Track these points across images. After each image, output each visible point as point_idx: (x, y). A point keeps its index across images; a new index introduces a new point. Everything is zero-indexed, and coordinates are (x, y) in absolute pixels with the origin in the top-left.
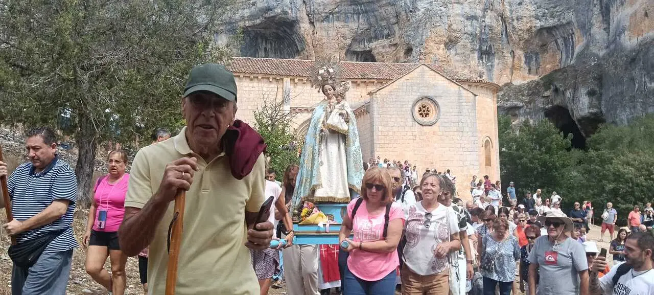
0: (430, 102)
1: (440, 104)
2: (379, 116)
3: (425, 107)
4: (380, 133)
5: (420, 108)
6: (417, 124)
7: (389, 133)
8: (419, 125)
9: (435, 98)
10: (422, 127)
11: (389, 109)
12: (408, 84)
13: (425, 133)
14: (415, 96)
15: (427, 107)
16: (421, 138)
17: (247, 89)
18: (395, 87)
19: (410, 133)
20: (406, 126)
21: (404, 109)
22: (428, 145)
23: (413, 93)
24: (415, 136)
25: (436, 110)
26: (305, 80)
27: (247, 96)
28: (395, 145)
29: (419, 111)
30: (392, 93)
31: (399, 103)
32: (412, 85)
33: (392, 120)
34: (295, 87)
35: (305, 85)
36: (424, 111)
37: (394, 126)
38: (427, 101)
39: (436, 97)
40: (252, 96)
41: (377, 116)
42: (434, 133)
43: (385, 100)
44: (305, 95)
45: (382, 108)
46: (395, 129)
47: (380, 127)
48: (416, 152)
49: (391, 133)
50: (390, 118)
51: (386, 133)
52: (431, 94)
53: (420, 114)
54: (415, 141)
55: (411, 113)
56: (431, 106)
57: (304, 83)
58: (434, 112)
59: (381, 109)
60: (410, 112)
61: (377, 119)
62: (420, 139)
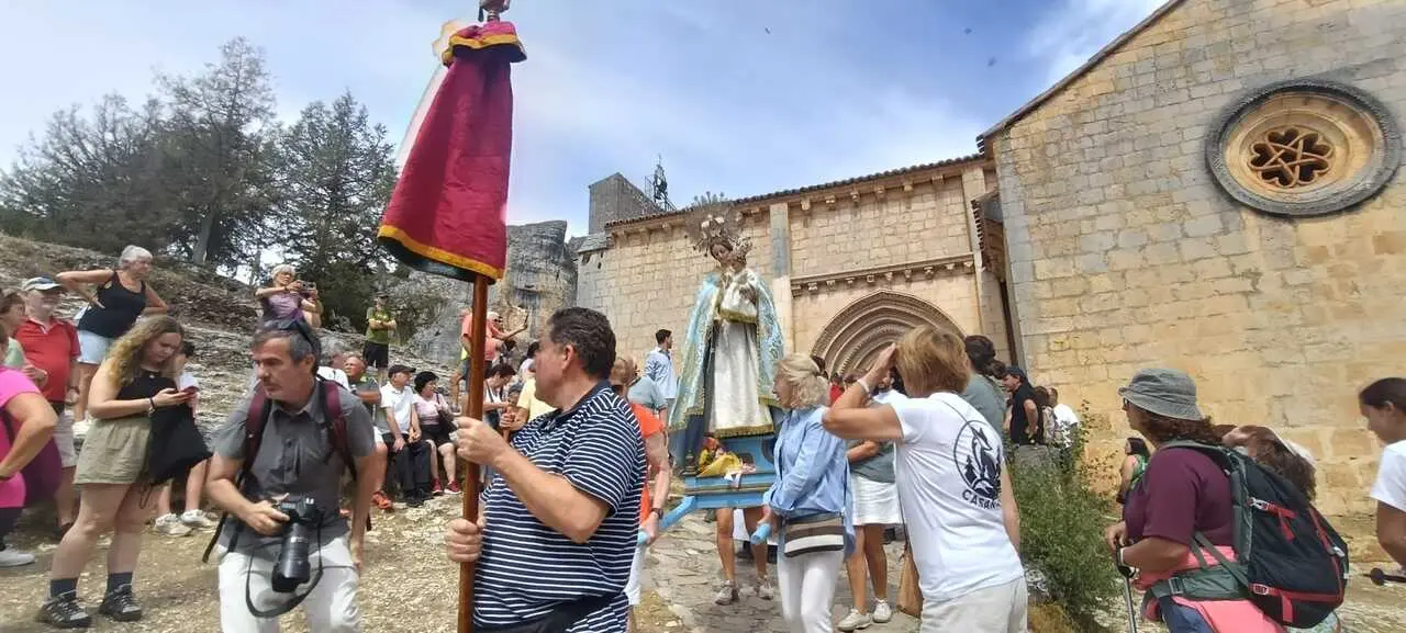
0: (1317, 109)
1: (1385, 97)
2: (1033, 220)
3: (1291, 135)
4: (1044, 290)
5: (1259, 149)
6: (1251, 220)
7: (1094, 280)
8: (1264, 222)
9: (1345, 80)
10: (1287, 227)
11: (1079, 183)
12: (1163, 62)
13: (1319, 255)
14: (1216, 102)
15: (1303, 133)
16: (1296, 277)
17: (683, 255)
18: (1095, 90)
19: (1219, 266)
20: (1186, 236)
21: (1161, 167)
22: (1356, 311)
23: (1197, 92)
24: (1254, 275)
25: (1366, 134)
26: (830, 199)
27: (683, 272)
28: (1137, 332)
29: (1256, 163)
30: (1088, 117)
31: (1127, 147)
32: (1187, 61)
33: (1101, 223)
34: (806, 225)
35: (836, 212)
36: (1289, 157)
37: (1116, 247)
38: (1296, 106)
39: (1350, 71)
40: (694, 270)
41: (1023, 221)
42: (1385, 244)
43: (1052, 151)
44: (839, 238)
45: (1043, 182)
46: (1121, 260)
47: (1043, 267)
48: (1273, 355)
49: (1102, 283)
50: (1092, 218)
51: (1077, 286)
52: (1315, 64)
53: (1267, 175)
54: (1253, 299)
55: (1202, 176)
56: (1332, 126)
57: (832, 209)
58: (1358, 144)
59: (1037, 191)
60: (1194, 172)
61: (1024, 235)
62: (1285, 285)
